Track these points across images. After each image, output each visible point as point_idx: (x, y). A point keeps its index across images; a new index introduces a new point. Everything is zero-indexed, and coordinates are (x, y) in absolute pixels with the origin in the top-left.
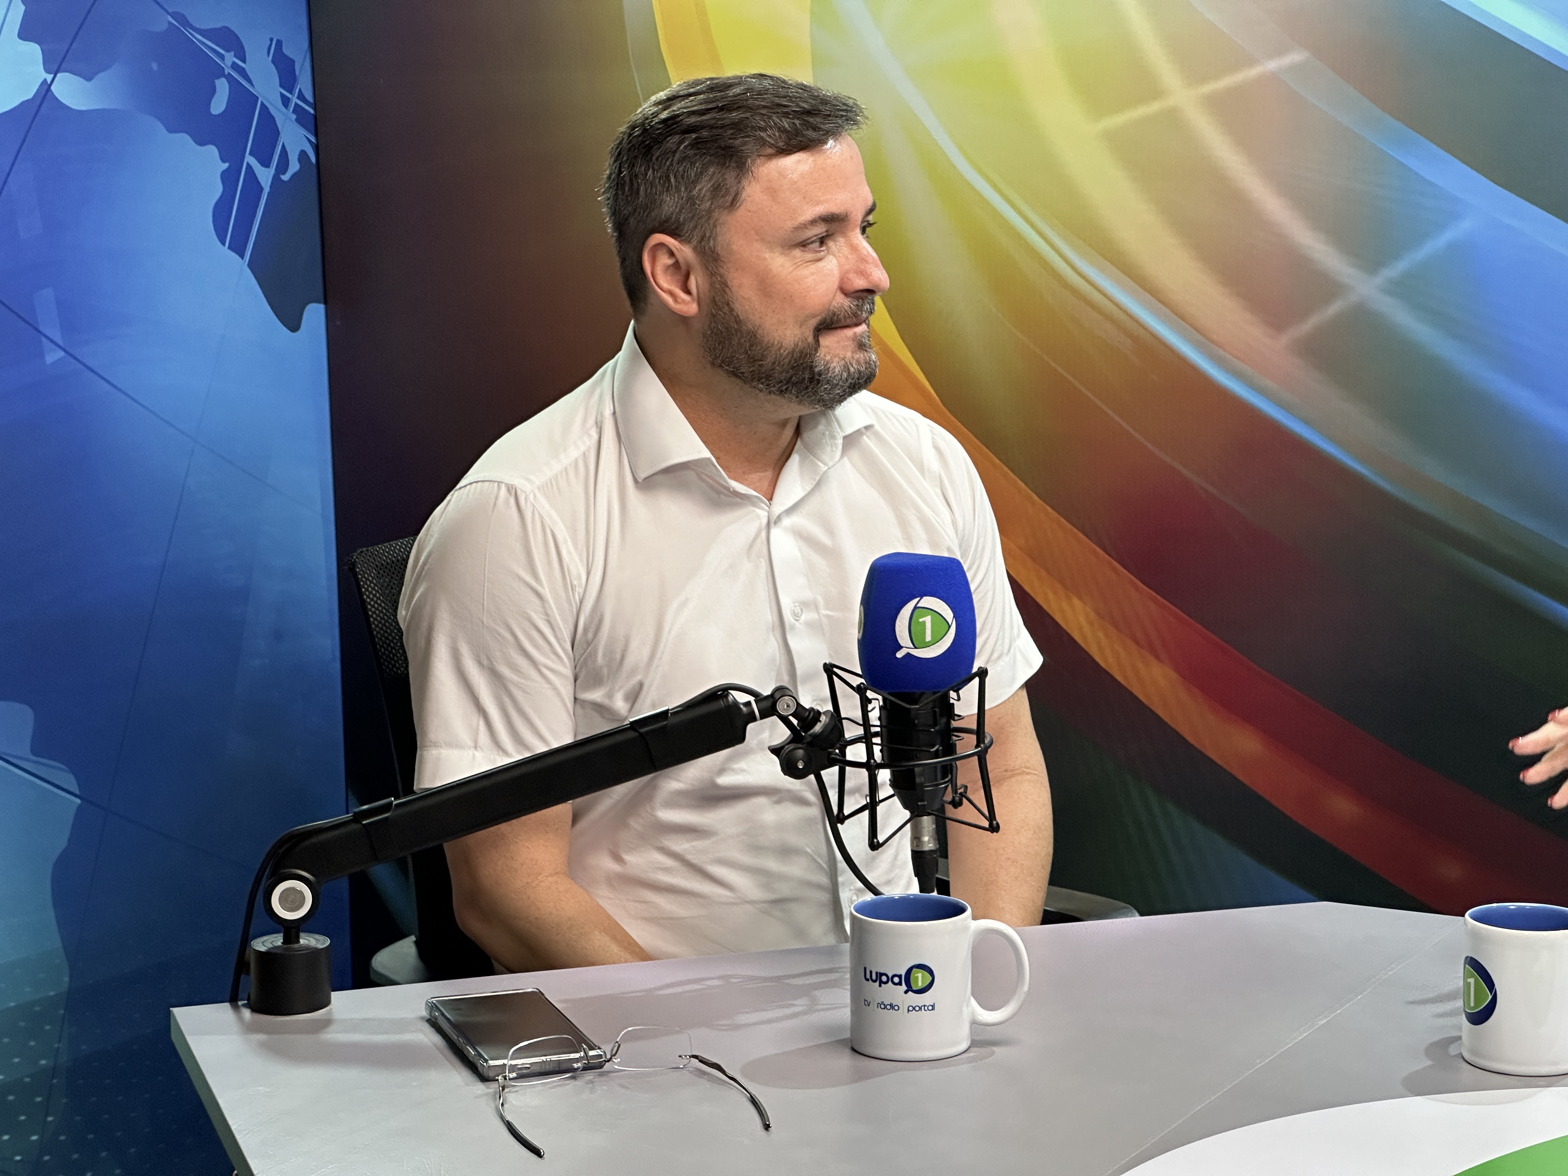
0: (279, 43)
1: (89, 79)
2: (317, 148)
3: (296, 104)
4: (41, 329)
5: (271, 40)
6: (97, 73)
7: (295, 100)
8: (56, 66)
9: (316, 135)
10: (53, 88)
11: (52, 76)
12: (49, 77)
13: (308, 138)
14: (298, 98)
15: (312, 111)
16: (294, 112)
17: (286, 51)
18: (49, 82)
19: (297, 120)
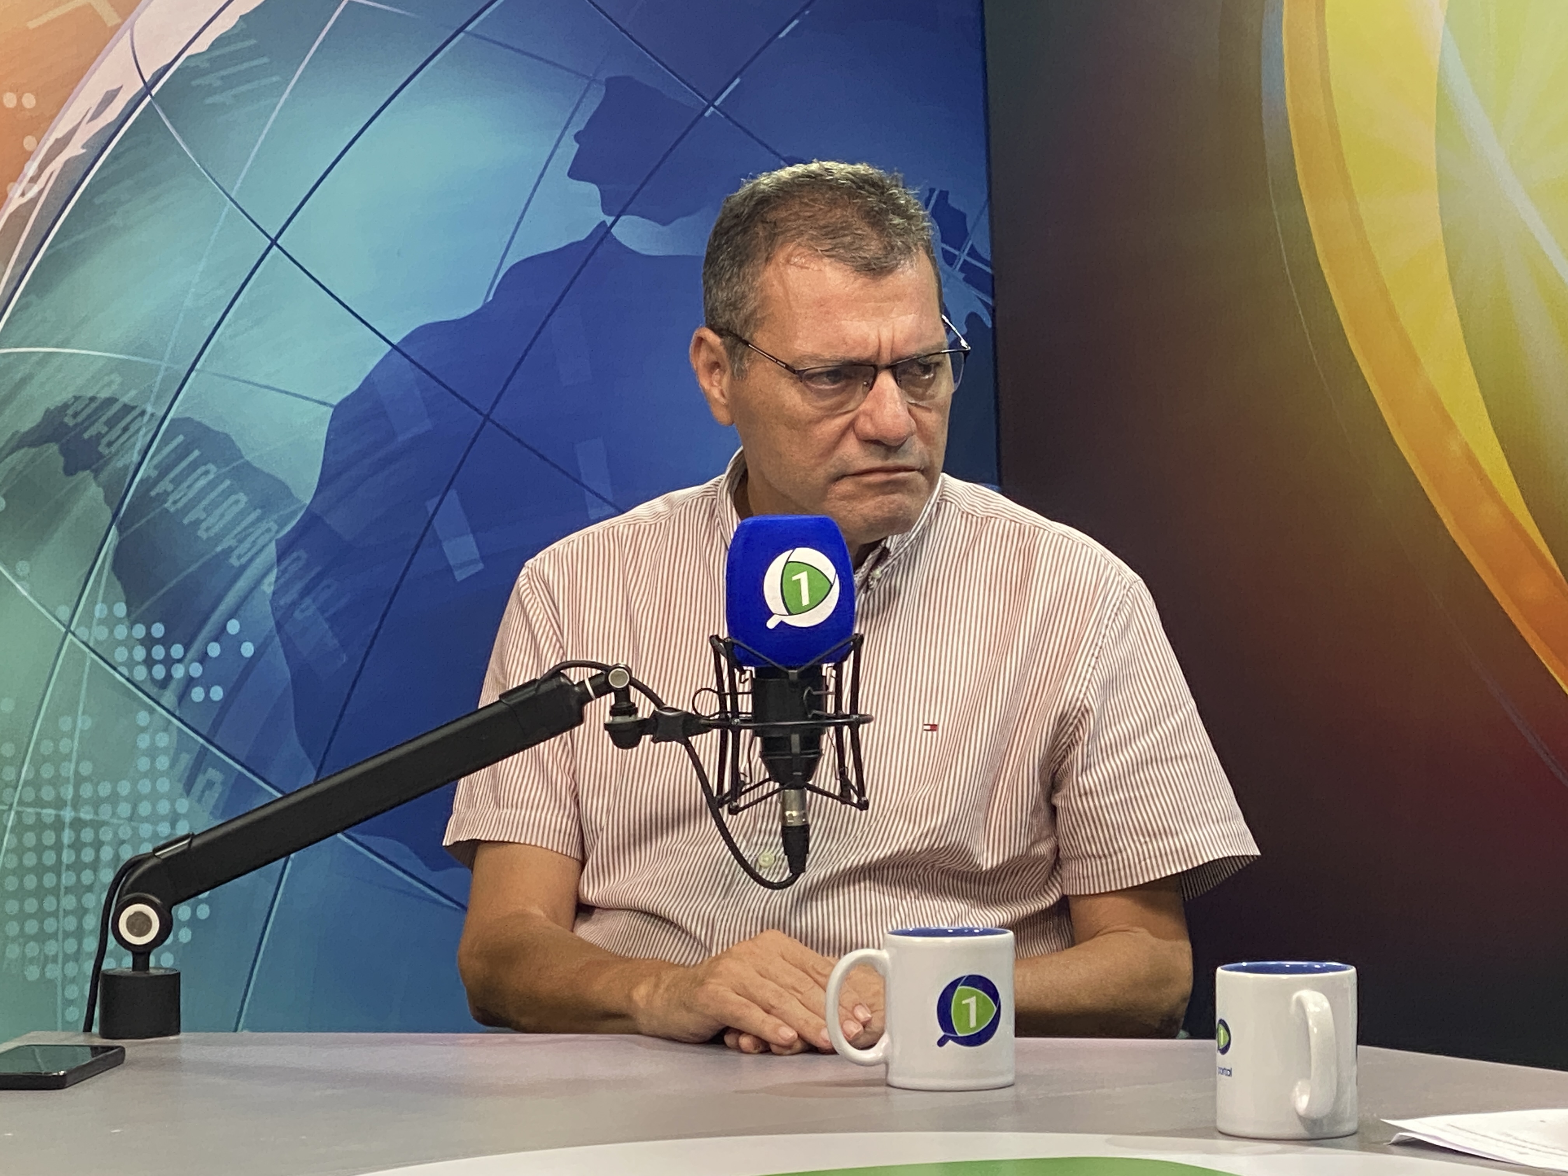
0: (943, 195)
1: (664, 222)
2: (993, 312)
3: (965, 260)
4: (584, 481)
5: (932, 191)
6: (678, 217)
7: (964, 256)
8: (620, 208)
9: (993, 297)
10: (612, 231)
11: (612, 219)
12: (609, 220)
13: (982, 301)
14: (969, 254)
15: (988, 270)
16: (962, 269)
17: (952, 202)
18: (609, 224)
19: (966, 280)
